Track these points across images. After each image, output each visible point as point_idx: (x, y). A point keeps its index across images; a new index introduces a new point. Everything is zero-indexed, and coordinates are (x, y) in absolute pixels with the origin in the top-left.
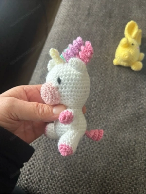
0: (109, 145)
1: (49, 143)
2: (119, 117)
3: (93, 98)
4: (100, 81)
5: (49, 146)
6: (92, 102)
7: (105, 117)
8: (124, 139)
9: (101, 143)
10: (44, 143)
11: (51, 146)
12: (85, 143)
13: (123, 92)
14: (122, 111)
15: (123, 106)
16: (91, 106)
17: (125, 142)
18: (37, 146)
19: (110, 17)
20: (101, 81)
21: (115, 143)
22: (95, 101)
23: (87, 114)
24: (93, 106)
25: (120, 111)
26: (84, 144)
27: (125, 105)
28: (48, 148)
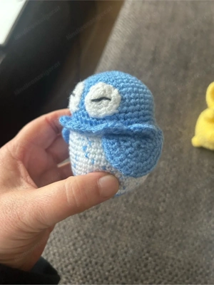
0: (185, 277)
1: (91, 269)
2: (201, 231)
3: (161, 196)
4: (171, 169)
5: (90, 274)
6: (160, 203)
7: (179, 229)
8: (208, 268)
9: (174, 274)
10: (83, 268)
11: (93, 273)
12: (149, 271)
13: (205, 190)
14: (205, 220)
15: (206, 213)
16: (158, 209)
17: (210, 273)
18: (71, 272)
19: (186, 68)
20: (174, 170)
21: (194, 274)
22: (164, 201)
23: (152, 222)
24: (161, 209)
25: (203, 221)
26: (147, 274)
27: (210, 212)
28: (88, 277)
